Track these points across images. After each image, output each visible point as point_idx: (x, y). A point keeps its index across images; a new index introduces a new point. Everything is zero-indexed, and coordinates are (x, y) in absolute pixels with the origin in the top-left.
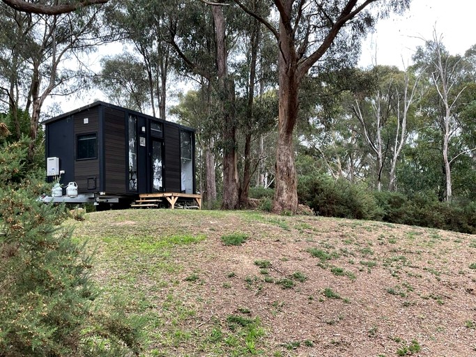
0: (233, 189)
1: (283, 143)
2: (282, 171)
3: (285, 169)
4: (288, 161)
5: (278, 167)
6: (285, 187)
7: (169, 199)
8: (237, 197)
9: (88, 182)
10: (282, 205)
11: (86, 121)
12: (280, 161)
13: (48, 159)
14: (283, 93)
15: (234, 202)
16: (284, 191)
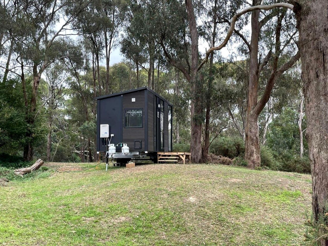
0: (199, 148)
1: (253, 120)
2: (252, 140)
3: (255, 138)
4: (256, 133)
5: (249, 137)
6: (255, 150)
7: (181, 156)
8: (201, 153)
9: (135, 144)
10: (254, 162)
11: (133, 100)
12: (251, 132)
13: (101, 125)
14: (253, 87)
15: (199, 157)
16: (255, 153)
